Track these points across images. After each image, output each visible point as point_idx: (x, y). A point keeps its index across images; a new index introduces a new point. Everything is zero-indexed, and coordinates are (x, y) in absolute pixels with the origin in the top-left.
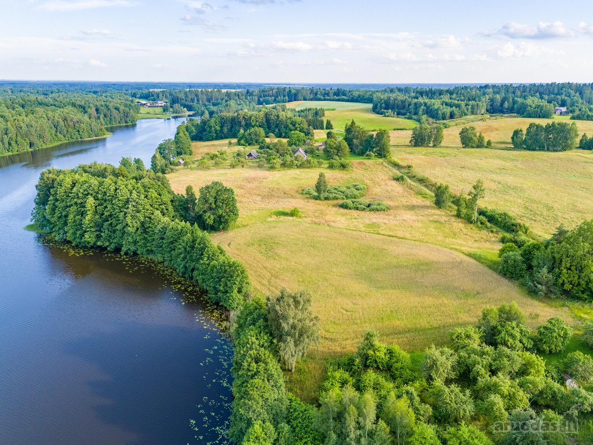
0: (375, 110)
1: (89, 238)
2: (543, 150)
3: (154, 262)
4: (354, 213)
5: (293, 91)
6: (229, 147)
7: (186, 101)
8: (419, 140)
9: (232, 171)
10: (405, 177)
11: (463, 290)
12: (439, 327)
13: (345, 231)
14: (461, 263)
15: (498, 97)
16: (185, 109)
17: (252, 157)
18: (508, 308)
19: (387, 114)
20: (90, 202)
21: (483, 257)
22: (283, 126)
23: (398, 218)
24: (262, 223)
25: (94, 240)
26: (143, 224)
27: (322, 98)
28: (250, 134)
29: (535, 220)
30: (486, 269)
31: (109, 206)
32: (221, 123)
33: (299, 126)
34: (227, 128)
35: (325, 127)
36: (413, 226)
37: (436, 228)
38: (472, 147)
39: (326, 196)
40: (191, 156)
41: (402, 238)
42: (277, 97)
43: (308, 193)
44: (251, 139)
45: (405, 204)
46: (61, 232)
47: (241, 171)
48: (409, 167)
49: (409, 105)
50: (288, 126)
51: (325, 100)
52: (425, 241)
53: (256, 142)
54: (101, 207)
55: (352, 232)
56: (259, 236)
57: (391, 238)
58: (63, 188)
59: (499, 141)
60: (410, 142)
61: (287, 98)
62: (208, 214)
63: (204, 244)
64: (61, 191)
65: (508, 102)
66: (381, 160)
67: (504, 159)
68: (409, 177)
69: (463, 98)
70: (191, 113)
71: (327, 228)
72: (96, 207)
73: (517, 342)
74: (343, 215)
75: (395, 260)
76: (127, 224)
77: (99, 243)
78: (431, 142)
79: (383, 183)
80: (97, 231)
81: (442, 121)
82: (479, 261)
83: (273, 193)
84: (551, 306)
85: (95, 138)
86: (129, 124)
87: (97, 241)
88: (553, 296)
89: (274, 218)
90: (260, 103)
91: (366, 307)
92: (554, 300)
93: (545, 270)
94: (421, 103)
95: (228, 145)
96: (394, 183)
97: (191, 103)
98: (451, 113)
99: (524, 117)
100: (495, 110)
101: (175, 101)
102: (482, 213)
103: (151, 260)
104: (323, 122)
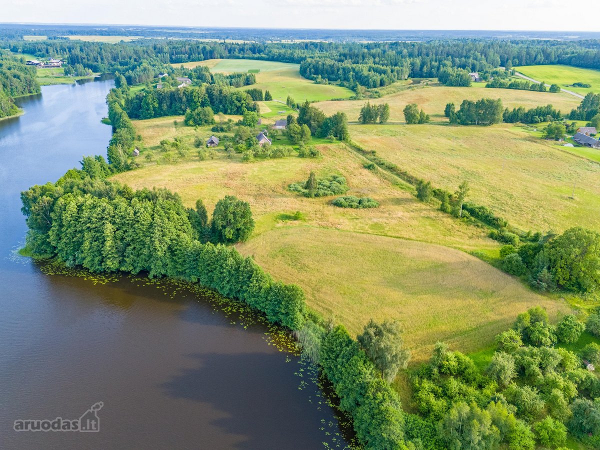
0: (304, 73)
1: (112, 264)
2: (475, 124)
3: (187, 284)
4: (349, 209)
5: (208, 48)
6: (176, 128)
7: (88, 60)
8: (367, 117)
9: (202, 164)
10: (375, 165)
11: (481, 289)
12: (477, 328)
13: (354, 234)
14: (469, 262)
15: (418, 61)
16: (90, 70)
17: (214, 145)
18: (534, 311)
19: (318, 80)
20: (109, 228)
21: (485, 255)
22: (228, 103)
23: (394, 216)
24: (272, 229)
25: (117, 266)
26: (169, 248)
27: (241, 56)
28: (198, 114)
29: (505, 211)
30: (490, 266)
31: (131, 231)
32: (159, 99)
33: (244, 102)
34: (167, 105)
35: (264, 98)
36: (411, 224)
37: (430, 225)
38: (415, 123)
39: (316, 193)
40: (140, 142)
41: (408, 239)
42: (191, 54)
43: (296, 190)
44: (200, 120)
45: (389, 197)
46: (71, 258)
47: (214, 165)
48: (373, 152)
49: (338, 70)
50: (233, 102)
51: (243, 58)
52: (429, 241)
53: (206, 122)
54: (120, 233)
55: (362, 235)
56: (277, 246)
57: (401, 240)
58: (69, 212)
59: (434, 114)
60: (359, 119)
61: (202, 55)
62: (228, 229)
63: (251, 267)
64: (67, 217)
65: (427, 67)
66: (342, 144)
67: (448, 137)
68: (378, 164)
69: (386, 62)
70: (97, 75)
71: (337, 232)
72: (115, 232)
73: (548, 339)
74: (344, 214)
75: (413, 264)
76: (155, 249)
77: (123, 269)
78: (378, 119)
79: (356, 172)
80: (120, 256)
81: (373, 89)
82: (482, 260)
83: (262, 191)
84: (551, 299)
85: (7, 118)
86: (34, 94)
87: (120, 267)
88: (552, 291)
89: (280, 224)
90: (172, 61)
91: (410, 314)
92: (552, 293)
93: (545, 270)
94: (349, 68)
95: (174, 126)
96: (366, 171)
97: (95, 63)
98: (381, 81)
99: (447, 86)
100: (417, 74)
101: (73, 61)
102: (464, 207)
103: (183, 281)
104: (261, 93)
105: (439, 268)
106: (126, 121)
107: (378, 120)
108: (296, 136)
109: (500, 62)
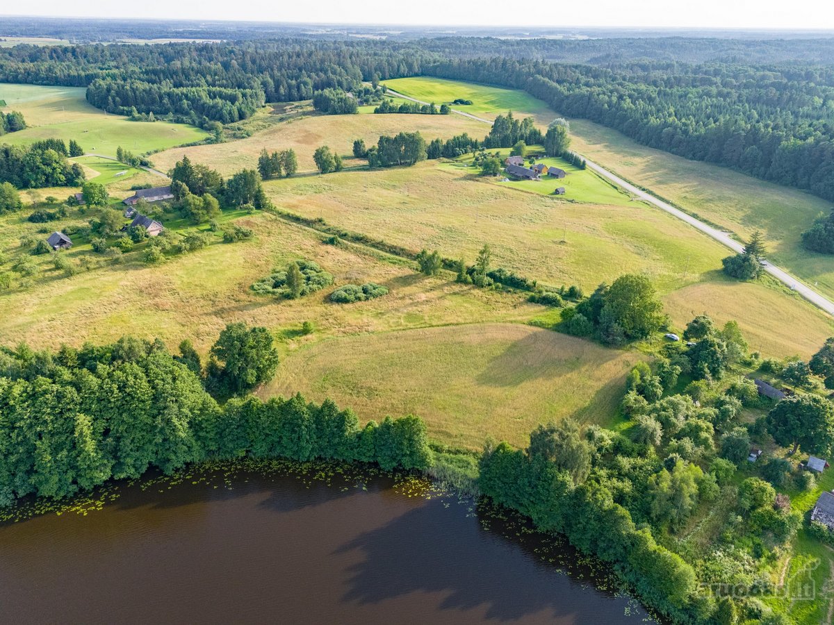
0: (97, 104)
8: (269, 171)
10: (338, 238)
11: (565, 360)
13: (396, 334)
14: (535, 334)
20: (85, 422)
21: (544, 323)
22: (27, 169)
23: (419, 300)
25: (111, 474)
26: (192, 422)
30: (556, 333)
36: (446, 306)
37: (465, 302)
38: (331, 172)
39: (301, 291)
41: (457, 324)
43: (267, 292)
45: (388, 277)
48: (320, 221)
50: (38, 168)
52: (480, 321)
53: (6, 208)
55: (405, 332)
56: (315, 374)
57: (451, 327)
59: (343, 154)
65: (283, 87)
66: (267, 214)
67: (384, 186)
68: (340, 237)
69: (224, 82)
71: (374, 336)
72: (93, 425)
74: (359, 312)
75: (484, 351)
76: (175, 430)
77: (119, 476)
78: (282, 170)
79: (320, 251)
80: (111, 460)
82: (544, 328)
89: (293, 345)
98: (238, 112)
100: (273, 98)
104: (63, 145)
105: (515, 349)
107: (284, 173)
108: (200, 212)
109: (362, 77)
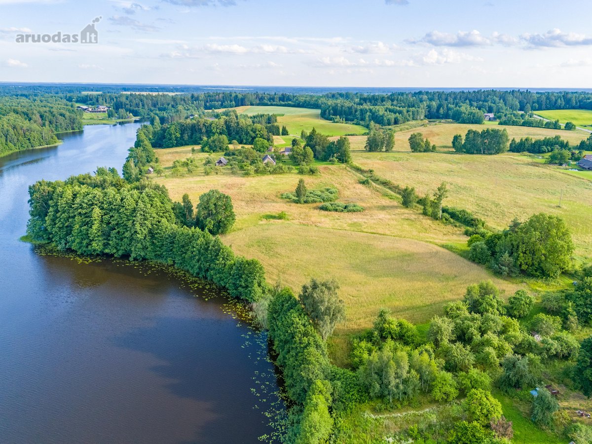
0: (323, 116)
1: (97, 246)
2: (480, 153)
3: (163, 266)
4: (333, 213)
5: (240, 96)
6: (192, 153)
7: (131, 106)
8: (373, 146)
9: (207, 178)
10: (370, 181)
11: (443, 274)
12: (431, 305)
13: (332, 230)
14: (437, 253)
15: (434, 104)
16: (131, 114)
17: (223, 164)
18: (485, 285)
19: (336, 120)
20: (97, 212)
21: (454, 247)
22: (244, 133)
23: (375, 218)
24: (255, 226)
25: (102, 247)
26: (150, 232)
27: (269, 103)
28: (214, 142)
29: (487, 216)
30: (458, 257)
31: (116, 215)
32: (181, 130)
33: (259, 133)
34: (188, 135)
35: (281, 133)
36: (390, 224)
37: (408, 225)
38: (420, 151)
39: (305, 200)
40: (157, 164)
41: (383, 235)
42: (224, 102)
43: (288, 197)
44: (215, 146)
45: (376, 204)
46: (63, 242)
47: (217, 178)
48: (371, 171)
49: (356, 111)
50: (249, 133)
51: (272, 105)
52: (403, 236)
53: (220, 149)
54: (107, 217)
55: (339, 231)
56: (256, 238)
57: (375, 235)
58: (65, 199)
59: (442, 145)
60: (365, 147)
61: (234, 102)
63: (219, 246)
64: (62, 202)
65: (443, 109)
66: (344, 165)
67: (450, 162)
68: (372, 180)
69: (403, 104)
70: (137, 118)
71: (316, 229)
72: (102, 216)
73: (495, 310)
74: (326, 216)
75: (382, 253)
76: (136, 232)
77: (107, 251)
78: (384, 147)
79: (351, 186)
80: (104, 239)
81: (387, 127)
82: (451, 251)
83: (255, 198)
84: (513, 283)
85: (46, 146)
86: (76, 131)
87: (104, 249)
88: (514, 275)
89: (264, 221)
90: (206, 108)
91: (368, 292)
92: (514, 278)
93: (507, 254)
94: (366, 110)
95: (192, 152)
96: (360, 186)
97: (137, 109)
98: (395, 119)
99: (459, 123)
100: (433, 116)
101: (118, 106)
102: (444, 211)
103: (160, 263)
104: (279, 128)
105: (406, 257)
106: (145, 145)
107: (384, 150)
108: (298, 157)
109: (519, 106)
